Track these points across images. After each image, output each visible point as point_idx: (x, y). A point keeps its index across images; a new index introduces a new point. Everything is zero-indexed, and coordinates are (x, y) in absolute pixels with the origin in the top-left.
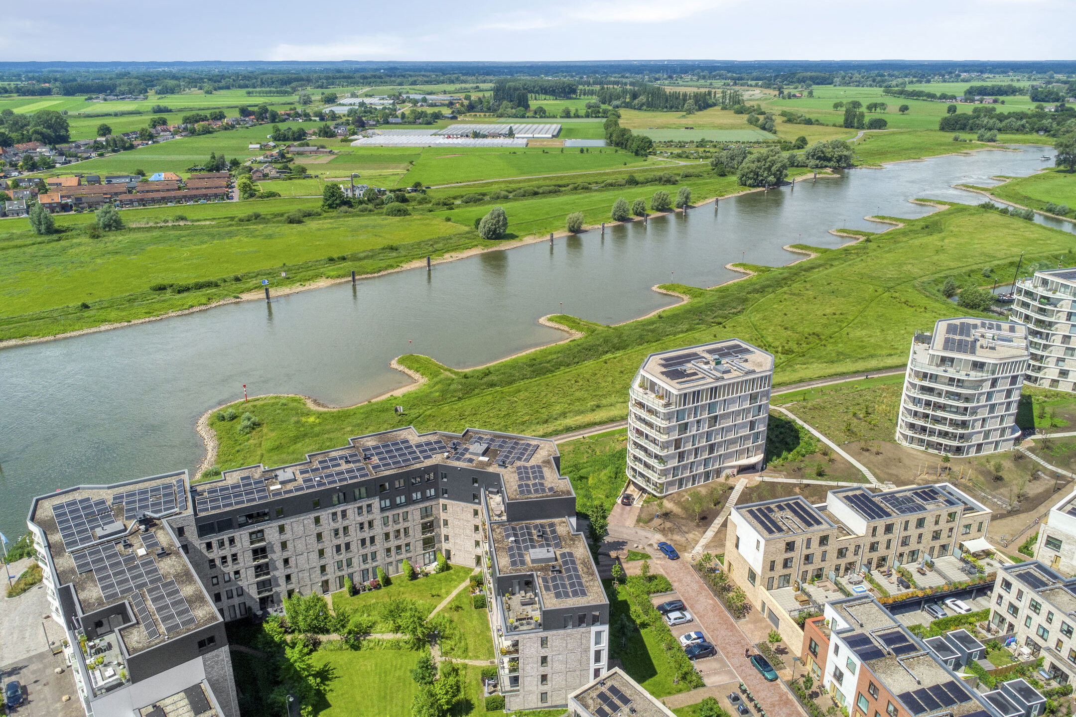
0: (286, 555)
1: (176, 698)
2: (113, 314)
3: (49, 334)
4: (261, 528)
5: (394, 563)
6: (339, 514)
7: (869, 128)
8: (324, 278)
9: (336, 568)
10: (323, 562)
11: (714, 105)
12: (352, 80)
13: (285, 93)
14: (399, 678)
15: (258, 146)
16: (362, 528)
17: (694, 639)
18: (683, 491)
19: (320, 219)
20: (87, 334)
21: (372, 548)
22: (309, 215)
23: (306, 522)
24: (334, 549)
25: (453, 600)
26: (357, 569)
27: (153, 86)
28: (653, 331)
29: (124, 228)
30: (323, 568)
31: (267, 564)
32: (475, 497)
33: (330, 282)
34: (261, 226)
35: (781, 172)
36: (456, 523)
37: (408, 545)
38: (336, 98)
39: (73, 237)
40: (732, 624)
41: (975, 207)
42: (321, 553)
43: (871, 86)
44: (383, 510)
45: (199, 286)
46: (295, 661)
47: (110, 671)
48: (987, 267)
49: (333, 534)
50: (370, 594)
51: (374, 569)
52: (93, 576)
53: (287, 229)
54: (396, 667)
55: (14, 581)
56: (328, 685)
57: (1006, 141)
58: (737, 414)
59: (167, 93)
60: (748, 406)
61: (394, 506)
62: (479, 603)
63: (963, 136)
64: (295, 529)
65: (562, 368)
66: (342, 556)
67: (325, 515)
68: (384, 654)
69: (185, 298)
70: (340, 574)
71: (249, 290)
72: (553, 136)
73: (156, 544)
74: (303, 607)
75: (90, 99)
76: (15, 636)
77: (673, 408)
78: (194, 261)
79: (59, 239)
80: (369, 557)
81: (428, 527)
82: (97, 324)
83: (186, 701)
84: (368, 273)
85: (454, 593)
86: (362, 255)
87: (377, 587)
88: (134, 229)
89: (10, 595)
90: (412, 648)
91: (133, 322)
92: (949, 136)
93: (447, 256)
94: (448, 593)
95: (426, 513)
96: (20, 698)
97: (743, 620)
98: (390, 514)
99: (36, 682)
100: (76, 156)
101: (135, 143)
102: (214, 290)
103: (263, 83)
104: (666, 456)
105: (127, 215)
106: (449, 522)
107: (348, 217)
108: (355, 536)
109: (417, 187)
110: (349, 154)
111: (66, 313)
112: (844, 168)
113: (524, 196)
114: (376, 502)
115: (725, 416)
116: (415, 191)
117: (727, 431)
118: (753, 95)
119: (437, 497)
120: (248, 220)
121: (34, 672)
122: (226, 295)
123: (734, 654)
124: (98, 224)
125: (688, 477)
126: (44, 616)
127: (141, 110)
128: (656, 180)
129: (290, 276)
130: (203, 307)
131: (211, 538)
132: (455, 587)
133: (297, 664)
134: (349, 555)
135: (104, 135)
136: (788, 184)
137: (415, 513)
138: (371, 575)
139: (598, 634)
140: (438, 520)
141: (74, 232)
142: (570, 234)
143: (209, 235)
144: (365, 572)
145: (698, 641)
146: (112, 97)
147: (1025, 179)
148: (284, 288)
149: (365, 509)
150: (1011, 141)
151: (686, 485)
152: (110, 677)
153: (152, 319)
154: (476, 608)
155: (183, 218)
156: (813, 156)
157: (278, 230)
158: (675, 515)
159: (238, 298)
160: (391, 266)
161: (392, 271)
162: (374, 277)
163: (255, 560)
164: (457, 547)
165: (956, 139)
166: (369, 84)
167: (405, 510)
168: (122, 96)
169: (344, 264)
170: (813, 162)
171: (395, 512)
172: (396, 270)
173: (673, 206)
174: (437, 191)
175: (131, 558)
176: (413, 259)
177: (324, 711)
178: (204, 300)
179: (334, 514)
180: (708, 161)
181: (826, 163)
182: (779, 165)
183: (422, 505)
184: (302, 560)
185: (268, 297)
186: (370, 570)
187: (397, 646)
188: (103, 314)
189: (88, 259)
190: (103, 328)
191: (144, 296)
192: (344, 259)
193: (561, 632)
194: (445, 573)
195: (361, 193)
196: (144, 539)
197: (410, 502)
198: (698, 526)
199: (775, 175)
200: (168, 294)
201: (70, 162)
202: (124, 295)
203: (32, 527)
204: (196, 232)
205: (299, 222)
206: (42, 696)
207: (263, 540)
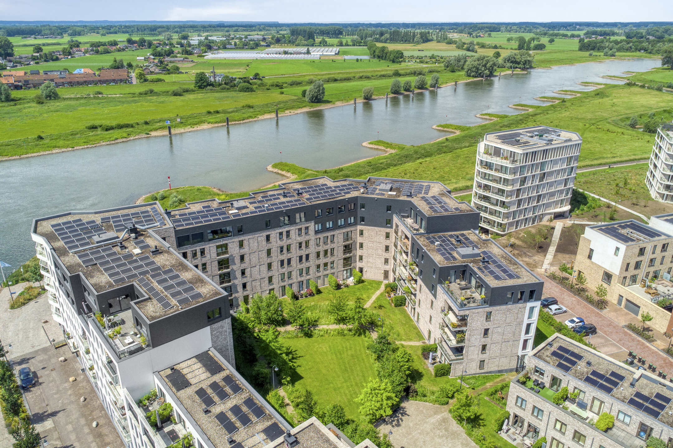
0: (243, 266)
1: (189, 362)
2: (61, 143)
3: (15, 155)
4: (226, 242)
5: (322, 277)
6: (284, 234)
7: (534, 50)
8: (206, 124)
9: (280, 279)
10: (270, 274)
11: (432, 40)
12: (197, 29)
13: (154, 35)
14: (352, 356)
15: (143, 58)
16: (300, 247)
17: (578, 323)
18: (519, 230)
19: (194, 94)
20: (43, 155)
21: (307, 264)
22: (187, 91)
23: (259, 239)
24: (279, 263)
25: (375, 302)
26: (295, 280)
27: (66, 32)
28: (446, 147)
29: (59, 98)
30: (270, 279)
31: (229, 273)
32: (388, 223)
33: (210, 126)
34: (155, 97)
35: (492, 69)
36: (370, 245)
37: (332, 263)
38: (188, 36)
39: (24, 103)
40: (598, 313)
41: (622, 85)
42: (270, 266)
43: (524, 32)
44: (317, 232)
45: (120, 127)
46: (270, 342)
47: (128, 340)
48: (650, 112)
49: (279, 251)
50: (307, 299)
51: (308, 280)
52: (98, 268)
53: (174, 98)
54: (346, 348)
55: (15, 296)
56: (295, 362)
57: (621, 56)
58: (558, 172)
59: (76, 35)
60: (565, 167)
61: (325, 229)
62: (399, 303)
63: (594, 53)
64: (251, 245)
65: (391, 167)
66: (284, 270)
67: (274, 233)
68: (334, 340)
69: (111, 134)
70: (283, 284)
71: (156, 130)
72: (336, 54)
73: (148, 246)
74: (264, 304)
75: (26, 38)
76: (21, 336)
77: (518, 164)
78: (113, 115)
79: (15, 105)
80: (304, 272)
81: (348, 248)
82: (50, 149)
83: (199, 365)
84: (236, 121)
85: (374, 298)
86: (231, 110)
87: (311, 294)
88: (67, 99)
89: (12, 307)
90: (355, 335)
91: (75, 148)
92: (587, 54)
93: (287, 112)
94: (369, 298)
95: (347, 237)
96: (32, 381)
97: (605, 310)
98: (321, 236)
99: (44, 368)
100: (20, 63)
101: (60, 57)
102: (131, 129)
103: (138, 30)
104: (509, 202)
105: (60, 91)
106: (364, 245)
107: (213, 92)
108: (295, 253)
109: (256, 76)
110: (205, 63)
111: (26, 141)
112: (528, 68)
113: (328, 81)
114: (312, 226)
115: (551, 174)
116: (256, 79)
117: (550, 186)
118: (455, 36)
119: (355, 224)
120: (146, 94)
121: (41, 361)
122: (140, 132)
123: (611, 332)
124: (42, 95)
125: (522, 220)
126: (43, 321)
127: (61, 42)
128: (412, 74)
129: (183, 121)
130: (124, 140)
131: (187, 249)
132: (373, 293)
133: (272, 345)
134: (290, 269)
135: (38, 52)
136: (496, 76)
137: (339, 235)
138: (304, 286)
139: (532, 309)
140: (355, 242)
141: (25, 101)
142: (365, 101)
143: (120, 102)
144: (301, 283)
145: (581, 324)
146: (39, 37)
147: (645, 73)
148: (180, 129)
149: (303, 231)
150: (624, 56)
151: (520, 227)
152: (129, 344)
153: (89, 146)
154: (396, 306)
155: (100, 93)
156: (508, 61)
157: (167, 99)
158: (518, 246)
159: (148, 134)
160: (251, 117)
161: (252, 120)
162: (240, 123)
163: (220, 269)
164: (369, 265)
165: (591, 55)
166: (208, 31)
167: (332, 233)
168: (45, 36)
169: (218, 115)
170: (509, 65)
171: (325, 235)
172: (255, 119)
173: (428, 86)
174: (270, 79)
175: (130, 255)
176: (265, 113)
177: (299, 382)
178: (125, 135)
179: (281, 234)
180: (442, 65)
181: (517, 65)
182: (491, 63)
183: (344, 230)
184: (255, 270)
185: (170, 133)
186: (305, 282)
187: (341, 333)
188: (54, 143)
189: (37, 114)
190: (54, 151)
191: (81, 132)
192: (218, 112)
193: (504, 307)
194: (361, 285)
195: (220, 79)
196: (136, 243)
197: (336, 227)
198: (538, 252)
199: (489, 69)
200: (99, 131)
201: (16, 66)
202: (67, 132)
203: (36, 238)
204: (110, 101)
205: (180, 95)
206: (51, 379)
207: (226, 252)
